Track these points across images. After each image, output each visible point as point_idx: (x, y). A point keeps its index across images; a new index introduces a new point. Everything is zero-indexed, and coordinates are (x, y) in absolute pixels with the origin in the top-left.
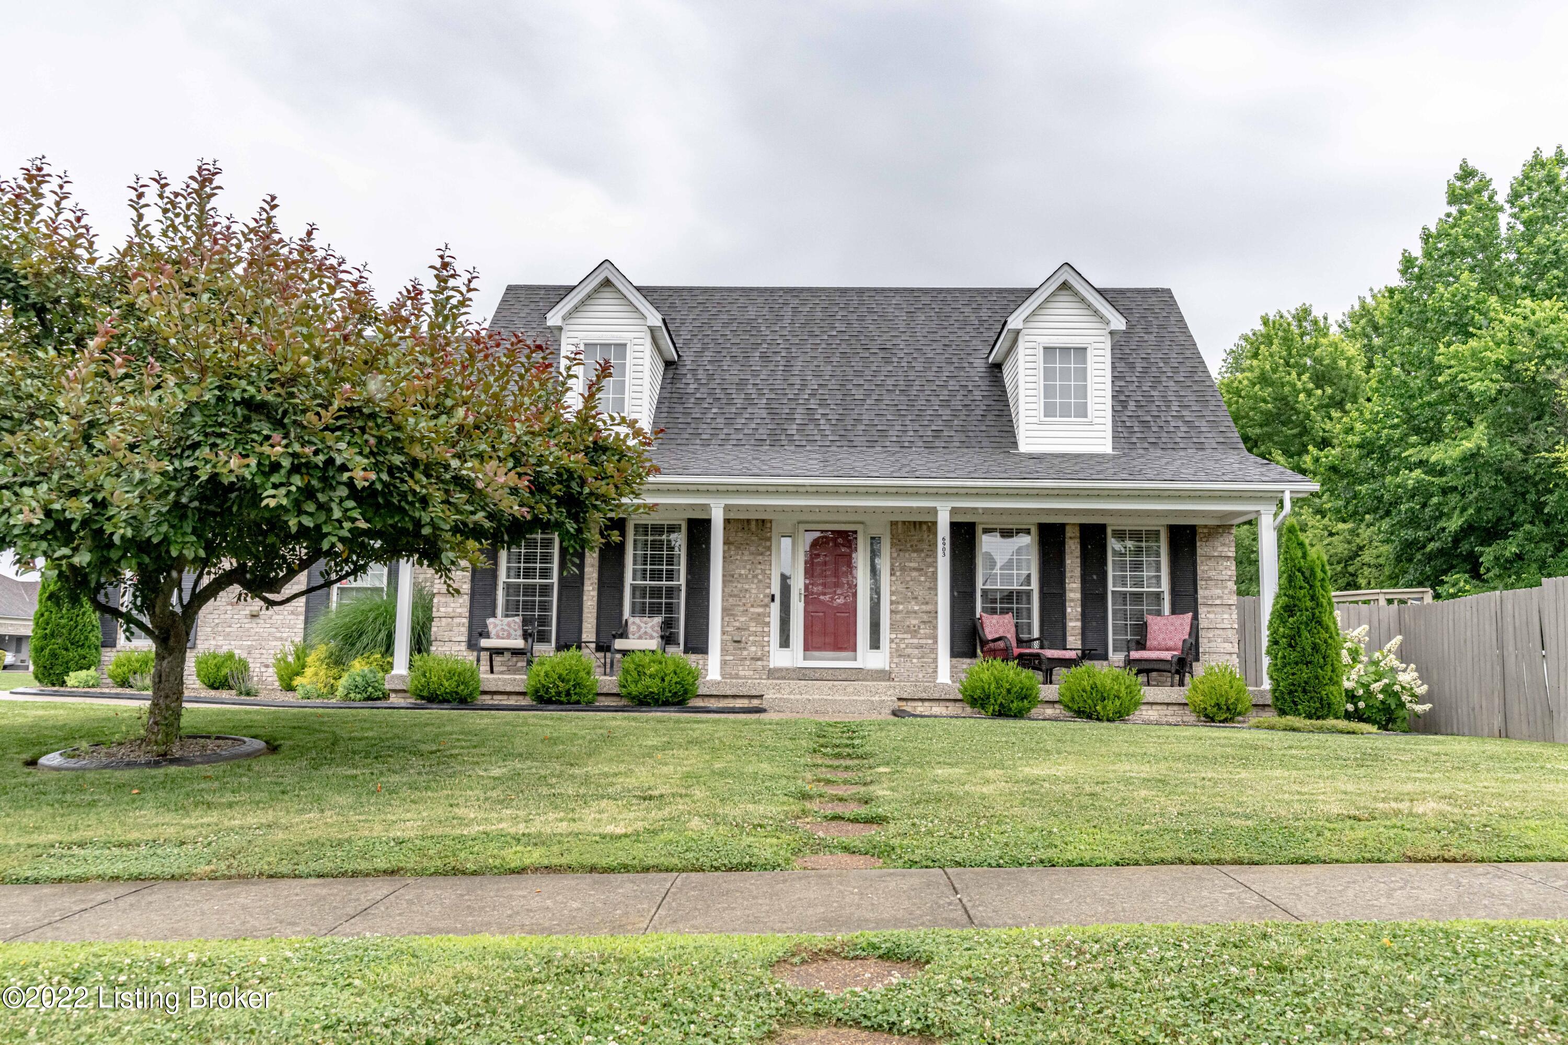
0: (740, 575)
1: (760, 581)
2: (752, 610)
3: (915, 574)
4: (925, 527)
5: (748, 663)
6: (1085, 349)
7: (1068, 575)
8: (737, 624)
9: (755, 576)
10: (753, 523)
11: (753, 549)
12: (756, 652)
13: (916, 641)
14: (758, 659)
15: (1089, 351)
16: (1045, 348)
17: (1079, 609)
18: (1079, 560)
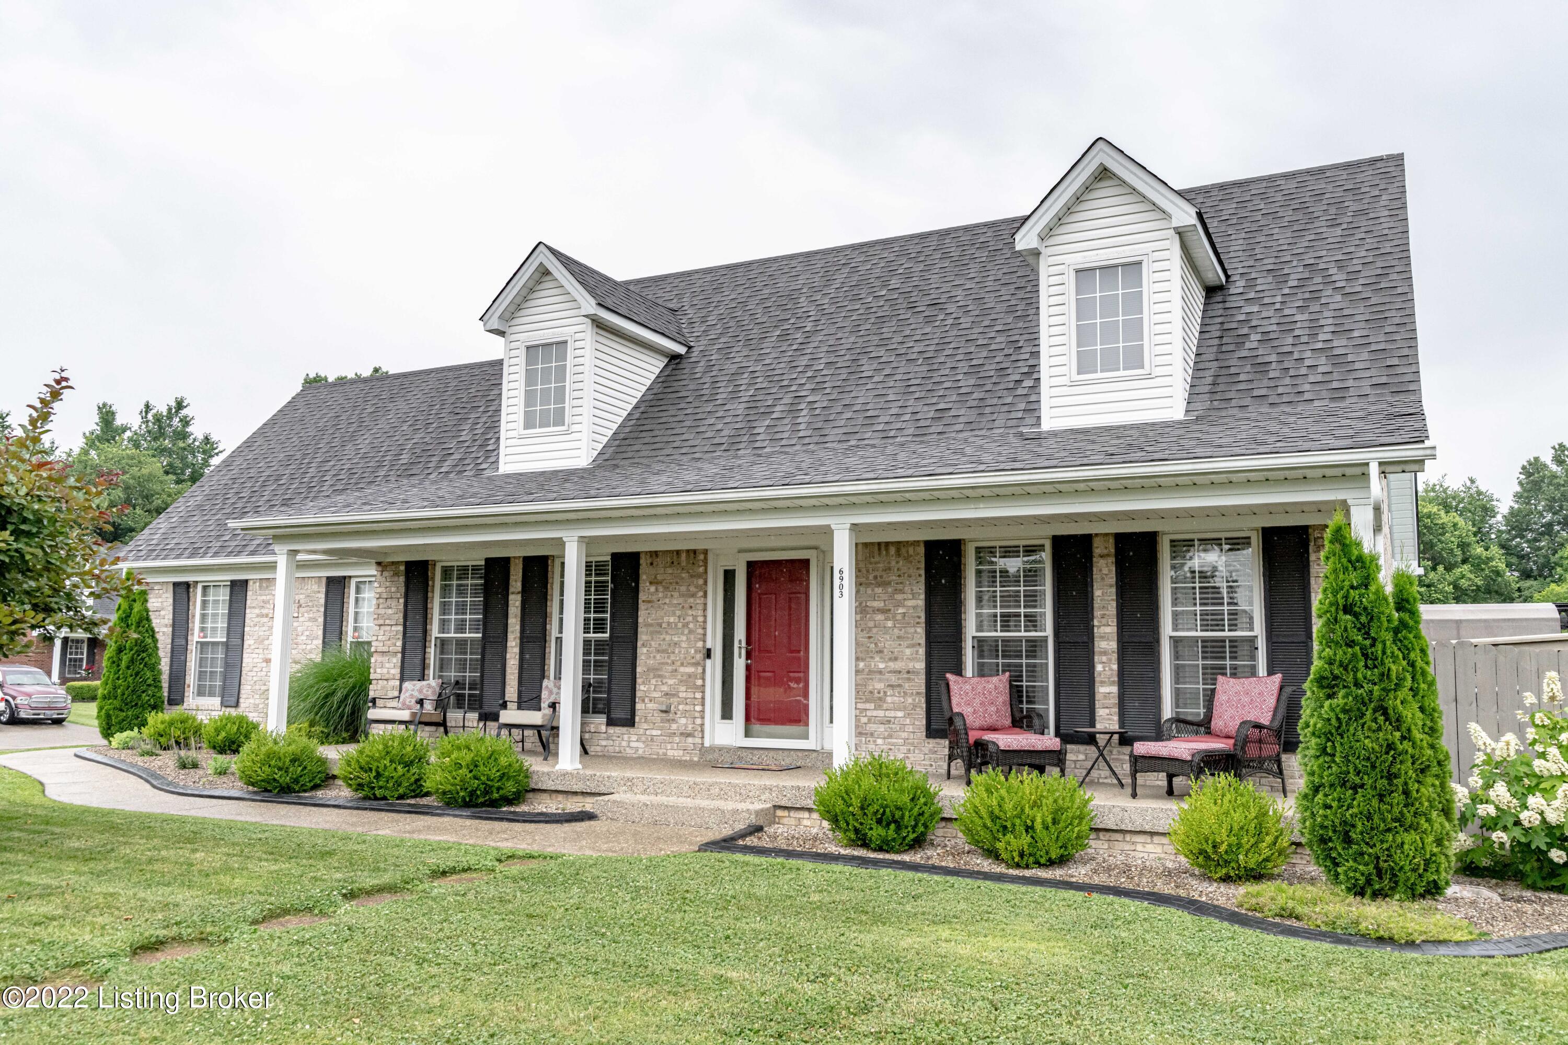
0: (669, 623)
1: (691, 632)
2: (682, 669)
3: (880, 617)
4: (892, 550)
5: (677, 739)
6: (1140, 263)
7: (1097, 613)
8: (665, 688)
9: (686, 625)
10: (684, 556)
11: (683, 589)
12: (686, 725)
13: (881, 713)
14: (689, 735)
15: (1144, 265)
16: (1078, 271)
17: (1115, 667)
18: (1114, 590)
